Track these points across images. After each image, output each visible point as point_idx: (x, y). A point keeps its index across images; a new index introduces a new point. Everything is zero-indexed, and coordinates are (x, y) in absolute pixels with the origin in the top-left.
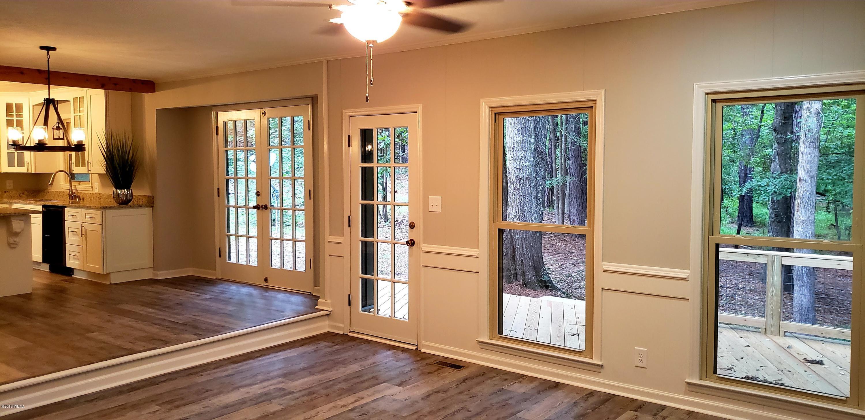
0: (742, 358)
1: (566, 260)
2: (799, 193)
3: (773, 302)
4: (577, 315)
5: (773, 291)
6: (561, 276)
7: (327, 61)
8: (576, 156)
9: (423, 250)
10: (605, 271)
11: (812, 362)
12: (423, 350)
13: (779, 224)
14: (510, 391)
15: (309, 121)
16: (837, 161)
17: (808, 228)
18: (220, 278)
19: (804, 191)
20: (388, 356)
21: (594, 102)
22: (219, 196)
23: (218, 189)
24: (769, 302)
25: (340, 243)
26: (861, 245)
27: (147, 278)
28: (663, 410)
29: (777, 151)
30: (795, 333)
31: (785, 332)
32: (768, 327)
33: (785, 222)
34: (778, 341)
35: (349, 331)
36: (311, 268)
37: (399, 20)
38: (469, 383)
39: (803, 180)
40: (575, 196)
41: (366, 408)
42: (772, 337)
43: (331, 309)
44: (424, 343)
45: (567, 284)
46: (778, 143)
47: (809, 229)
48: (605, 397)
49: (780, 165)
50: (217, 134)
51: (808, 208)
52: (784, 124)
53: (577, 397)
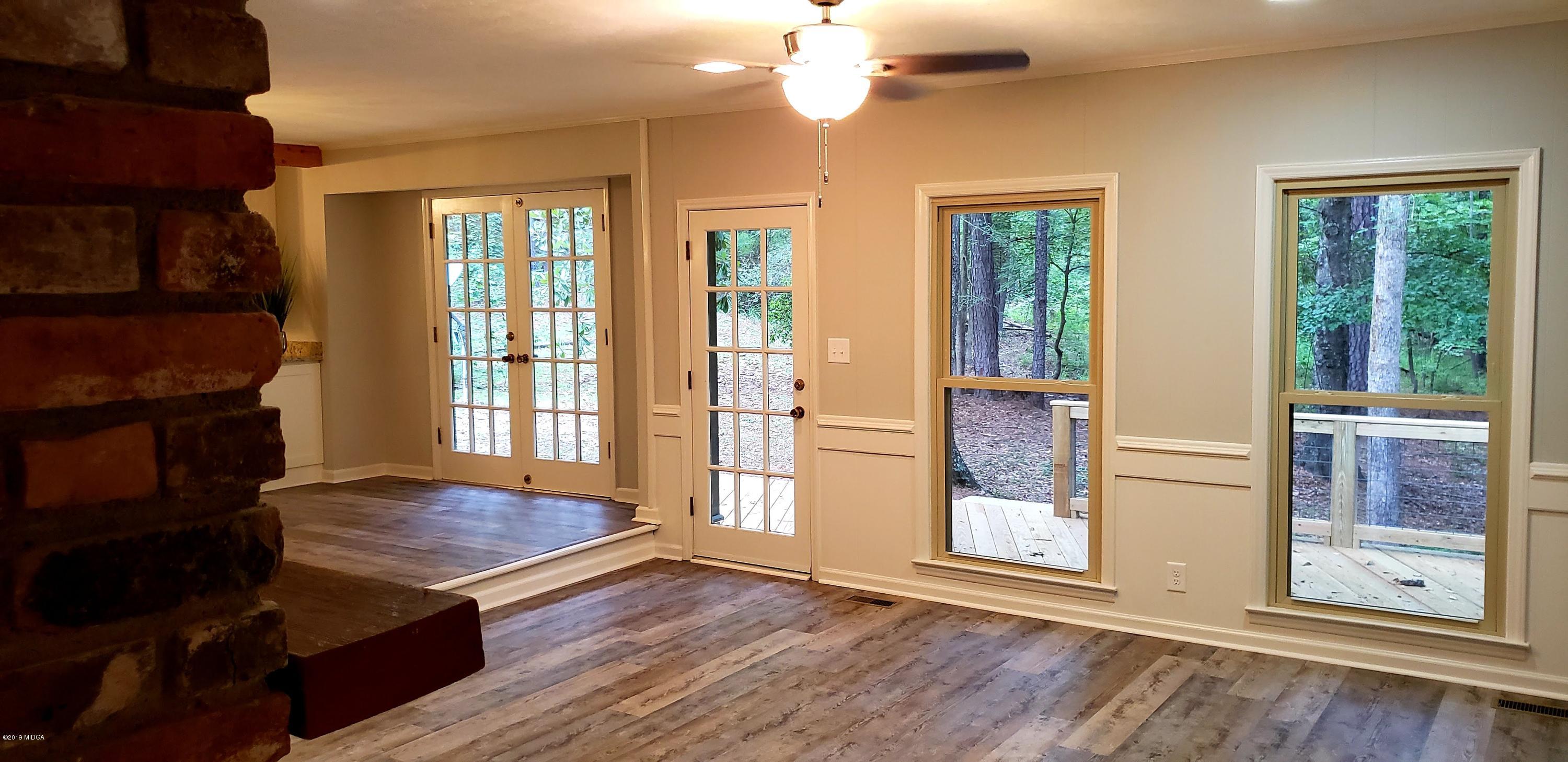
0: (1303, 582)
1: (974, 437)
2: (1376, 321)
3: (1343, 496)
4: (1031, 525)
5: (1342, 477)
6: (974, 464)
7: (648, 120)
8: (984, 260)
9: (819, 423)
10: (1121, 449)
11: (1407, 583)
12: (821, 581)
13: (1330, 370)
14: (980, 635)
15: (603, 215)
16: (1423, 266)
17: (1389, 377)
18: (440, 478)
19: (1384, 318)
20: (769, 592)
21: (1101, 192)
22: (436, 341)
23: (435, 329)
24: (1336, 496)
25: (675, 416)
26: (1500, 401)
27: (312, 483)
28: (1213, 653)
29: (1327, 249)
30: (1378, 543)
31: (1361, 541)
32: (1336, 533)
33: (1339, 368)
34: (1350, 556)
35: (692, 556)
36: (610, 457)
37: (867, 85)
38: (913, 625)
39: (1383, 301)
40: (983, 329)
41: (772, 664)
42: (1340, 549)
43: (659, 522)
44: (822, 569)
45: (986, 478)
46: (1328, 236)
47: (1391, 379)
48: (1124, 639)
49: (1331, 273)
50: (431, 236)
51: (1389, 345)
52: (1337, 204)
53: (1083, 640)
